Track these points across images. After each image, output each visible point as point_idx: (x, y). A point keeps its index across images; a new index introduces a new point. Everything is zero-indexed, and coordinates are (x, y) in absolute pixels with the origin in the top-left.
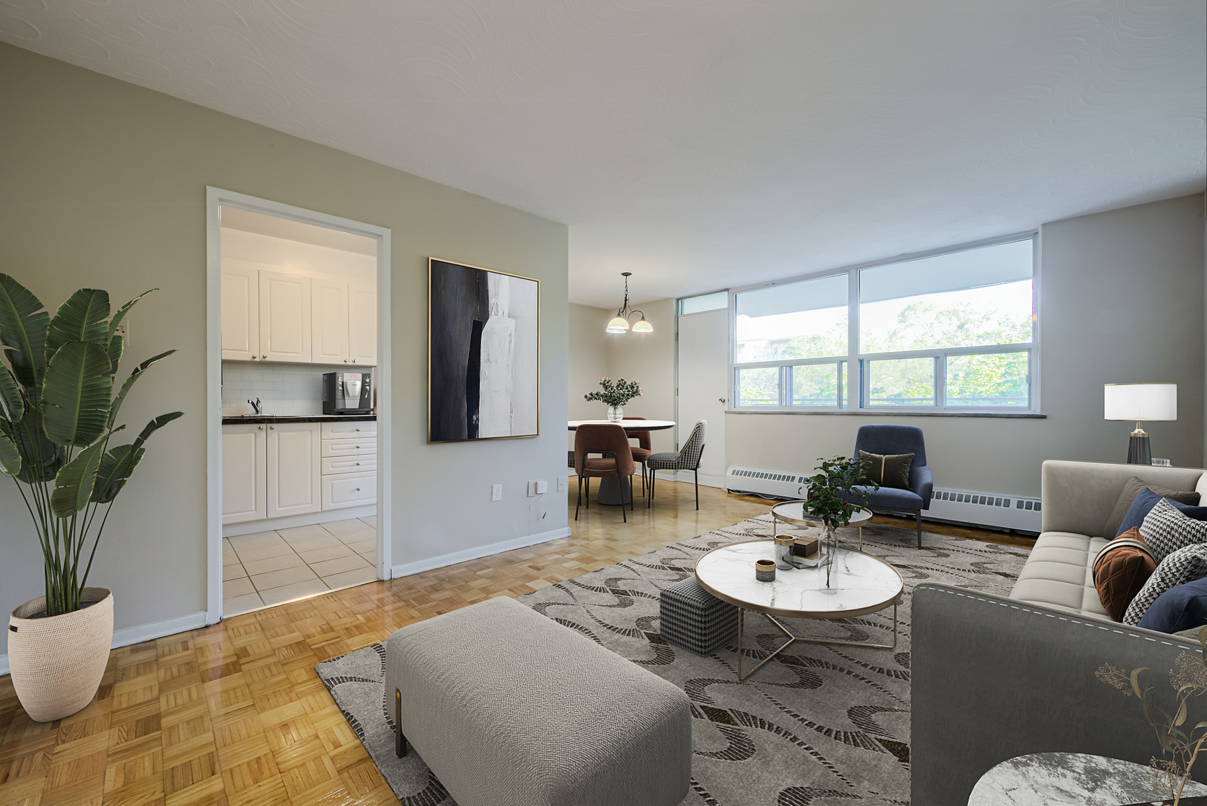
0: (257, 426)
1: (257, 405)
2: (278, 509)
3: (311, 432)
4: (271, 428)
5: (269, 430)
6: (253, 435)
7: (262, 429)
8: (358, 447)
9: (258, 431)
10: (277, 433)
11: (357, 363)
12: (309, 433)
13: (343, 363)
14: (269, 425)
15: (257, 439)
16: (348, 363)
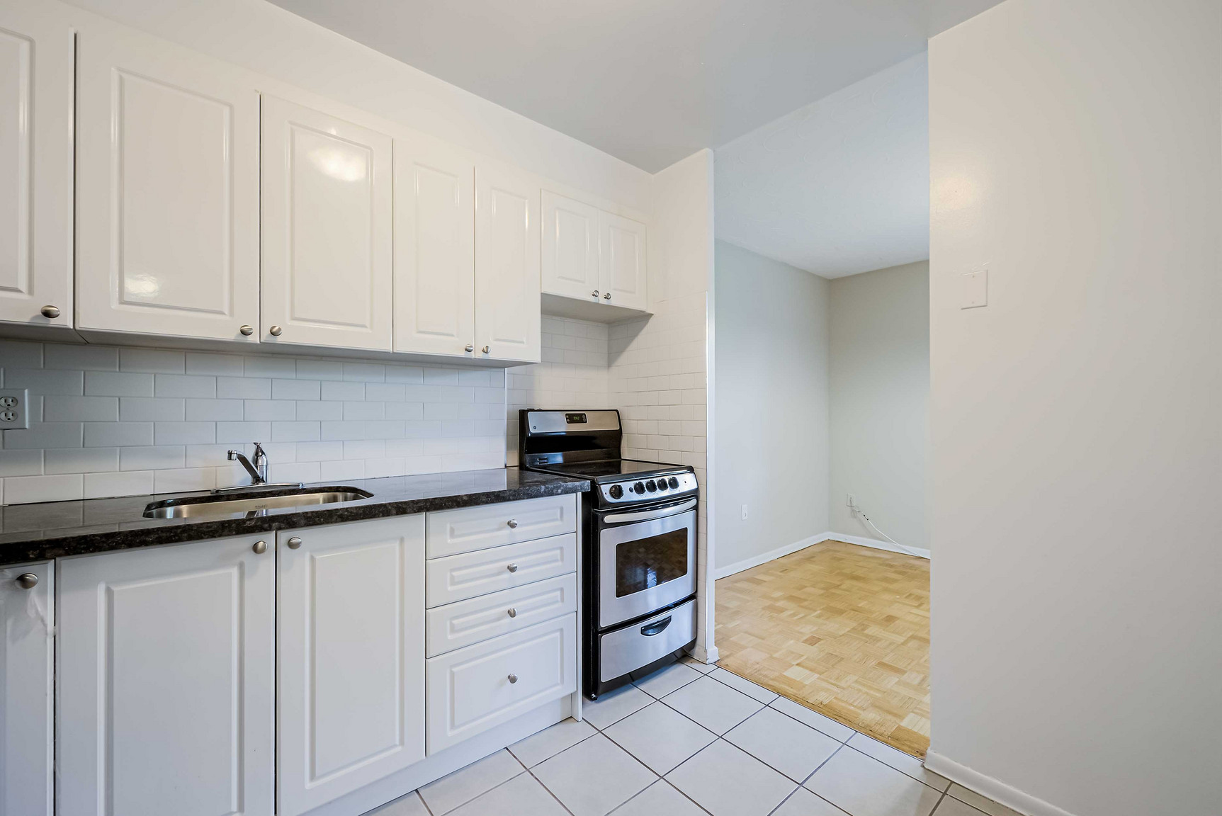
0: (246, 541)
1: (256, 462)
2: (308, 785)
3: (402, 540)
4: (291, 545)
5: (284, 551)
6: (235, 572)
7: (263, 550)
8: (512, 569)
9: (249, 557)
10: (308, 555)
11: (492, 356)
12: (397, 545)
13: (463, 354)
14: (284, 535)
15: (247, 583)
16: (472, 355)
